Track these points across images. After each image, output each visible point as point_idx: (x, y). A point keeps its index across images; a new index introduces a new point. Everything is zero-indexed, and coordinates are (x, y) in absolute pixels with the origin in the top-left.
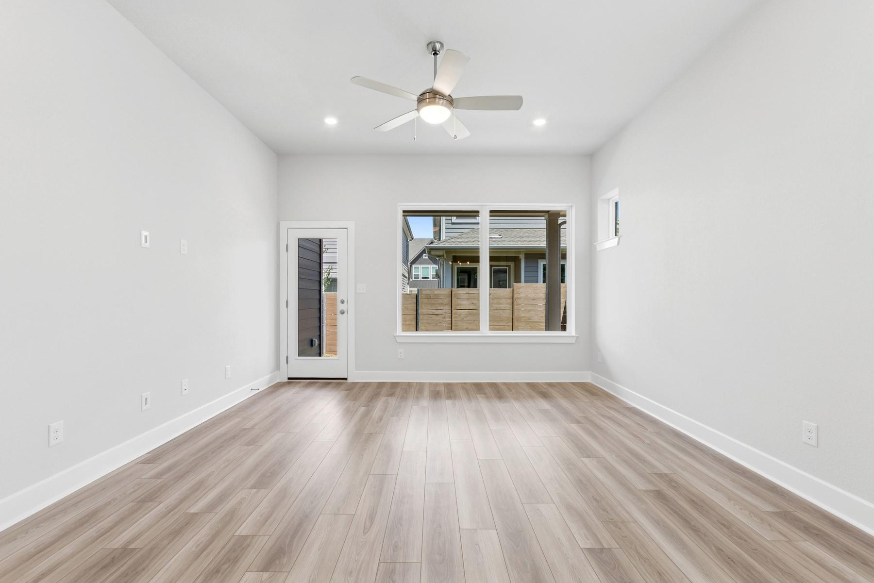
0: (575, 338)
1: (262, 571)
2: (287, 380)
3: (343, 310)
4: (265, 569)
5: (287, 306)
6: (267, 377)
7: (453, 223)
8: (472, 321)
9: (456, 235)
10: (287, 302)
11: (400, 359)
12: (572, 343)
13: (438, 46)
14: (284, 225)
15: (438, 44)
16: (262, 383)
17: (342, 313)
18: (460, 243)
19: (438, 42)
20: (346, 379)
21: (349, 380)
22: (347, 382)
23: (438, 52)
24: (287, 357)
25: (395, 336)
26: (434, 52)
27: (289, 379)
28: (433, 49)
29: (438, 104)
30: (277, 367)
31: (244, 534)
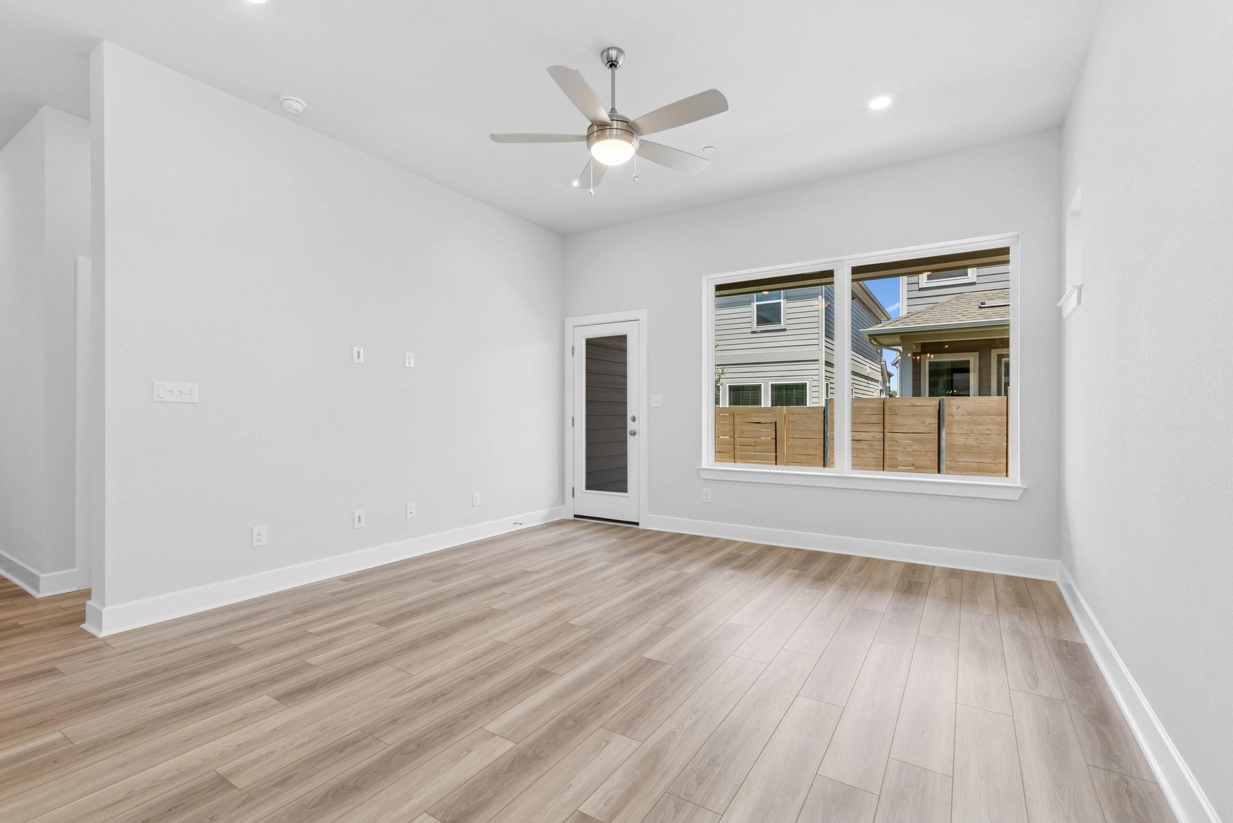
0: (1021, 491)
1: (276, 699)
2: (573, 518)
3: (634, 430)
4: (277, 698)
5: (573, 425)
6: (544, 511)
7: (921, 289)
8: (924, 453)
9: (922, 308)
10: (573, 419)
11: (705, 502)
12: (1015, 501)
13: (613, 53)
14: (570, 322)
15: (613, 51)
16: (535, 516)
17: (634, 434)
18: (926, 321)
19: (612, 48)
20: (637, 524)
21: (641, 527)
22: (638, 528)
23: (615, 63)
24: (573, 489)
25: (698, 469)
26: (610, 63)
27: (576, 516)
28: (607, 59)
29: (611, 137)
30: (562, 499)
31: (311, 663)
